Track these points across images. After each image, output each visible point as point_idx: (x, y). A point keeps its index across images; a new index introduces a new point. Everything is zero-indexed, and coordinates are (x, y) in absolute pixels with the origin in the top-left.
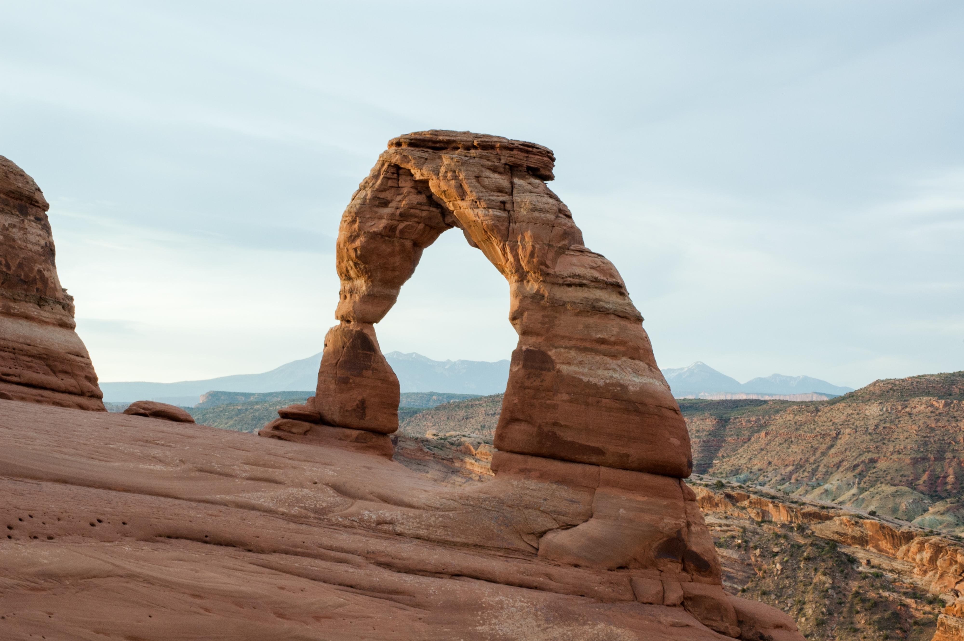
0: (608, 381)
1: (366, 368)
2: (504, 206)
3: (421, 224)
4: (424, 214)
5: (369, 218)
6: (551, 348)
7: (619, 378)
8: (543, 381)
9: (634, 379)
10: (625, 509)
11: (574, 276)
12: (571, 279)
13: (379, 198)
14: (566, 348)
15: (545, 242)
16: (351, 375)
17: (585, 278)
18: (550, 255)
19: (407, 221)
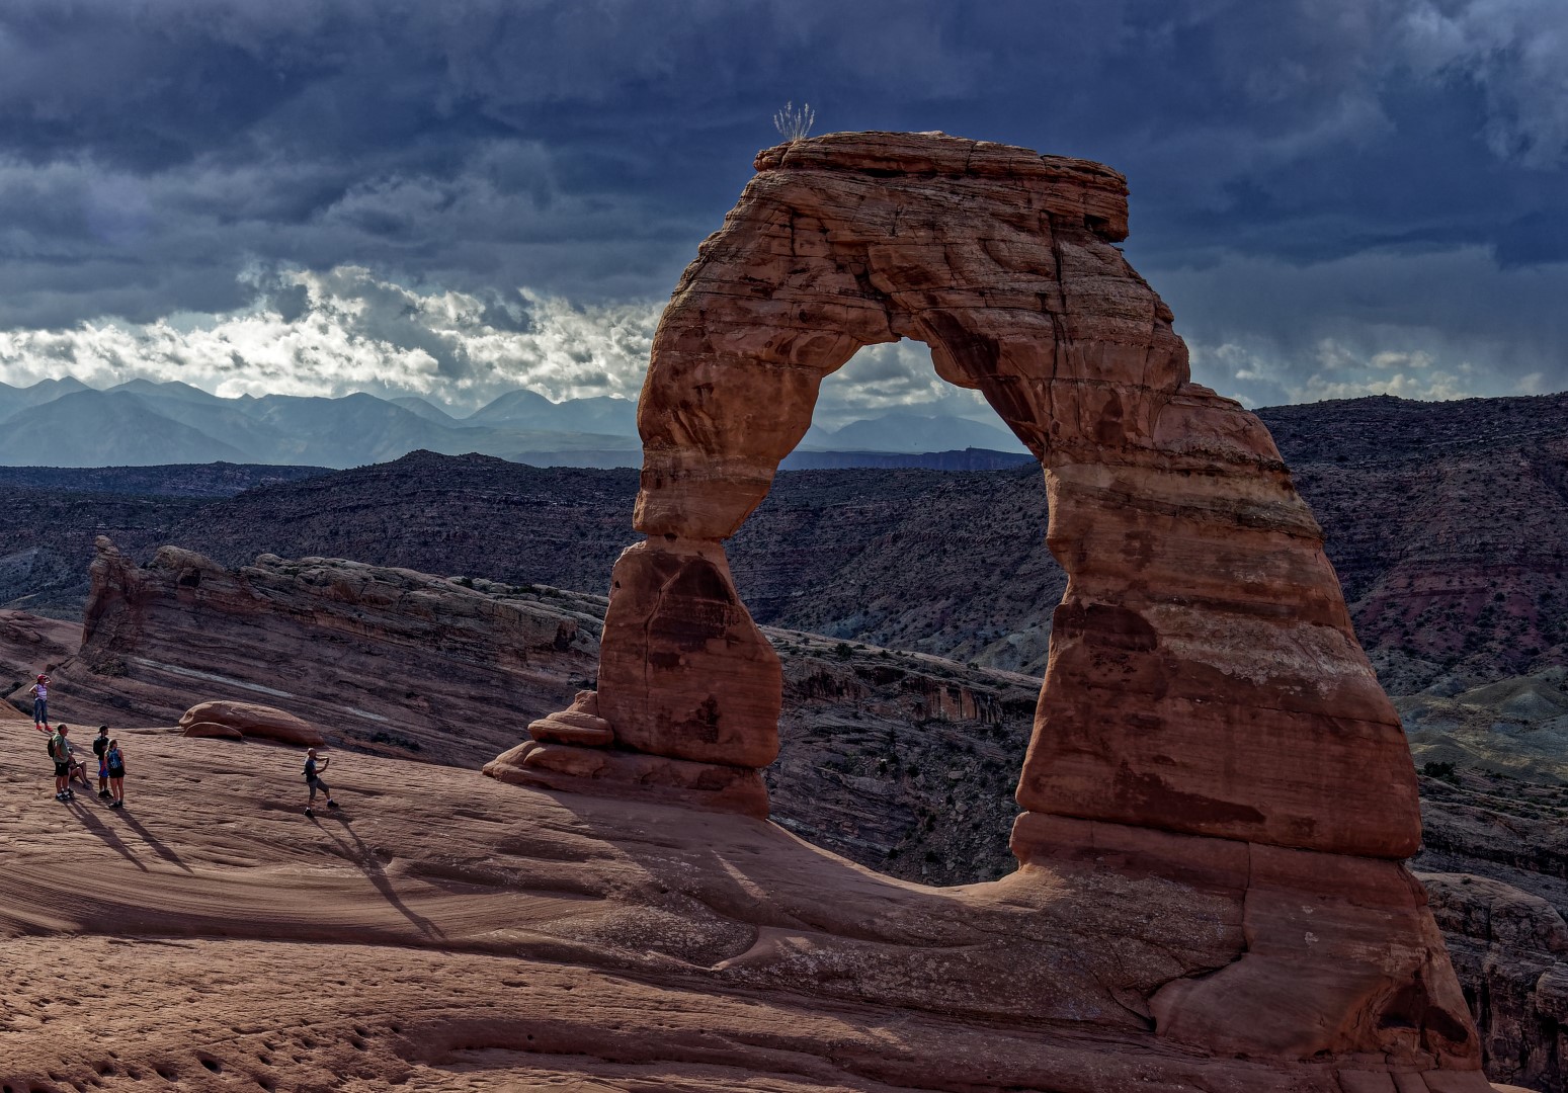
0: (1274, 674)
1: (713, 634)
2: (1043, 303)
3: (843, 337)
4: (853, 314)
5: (731, 323)
6: (1148, 603)
7: (1297, 666)
8: (1130, 670)
9: (1326, 667)
10: (1316, 933)
11: (1193, 452)
12: (1191, 460)
13: (751, 279)
14: (1180, 603)
15: (1136, 382)
16: (682, 649)
17: (1219, 456)
18: (1144, 409)
19: (815, 330)
